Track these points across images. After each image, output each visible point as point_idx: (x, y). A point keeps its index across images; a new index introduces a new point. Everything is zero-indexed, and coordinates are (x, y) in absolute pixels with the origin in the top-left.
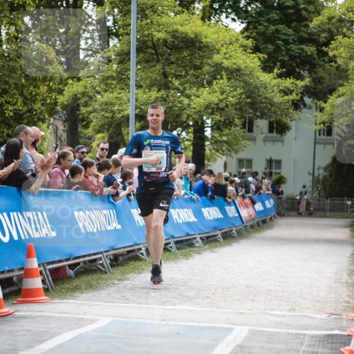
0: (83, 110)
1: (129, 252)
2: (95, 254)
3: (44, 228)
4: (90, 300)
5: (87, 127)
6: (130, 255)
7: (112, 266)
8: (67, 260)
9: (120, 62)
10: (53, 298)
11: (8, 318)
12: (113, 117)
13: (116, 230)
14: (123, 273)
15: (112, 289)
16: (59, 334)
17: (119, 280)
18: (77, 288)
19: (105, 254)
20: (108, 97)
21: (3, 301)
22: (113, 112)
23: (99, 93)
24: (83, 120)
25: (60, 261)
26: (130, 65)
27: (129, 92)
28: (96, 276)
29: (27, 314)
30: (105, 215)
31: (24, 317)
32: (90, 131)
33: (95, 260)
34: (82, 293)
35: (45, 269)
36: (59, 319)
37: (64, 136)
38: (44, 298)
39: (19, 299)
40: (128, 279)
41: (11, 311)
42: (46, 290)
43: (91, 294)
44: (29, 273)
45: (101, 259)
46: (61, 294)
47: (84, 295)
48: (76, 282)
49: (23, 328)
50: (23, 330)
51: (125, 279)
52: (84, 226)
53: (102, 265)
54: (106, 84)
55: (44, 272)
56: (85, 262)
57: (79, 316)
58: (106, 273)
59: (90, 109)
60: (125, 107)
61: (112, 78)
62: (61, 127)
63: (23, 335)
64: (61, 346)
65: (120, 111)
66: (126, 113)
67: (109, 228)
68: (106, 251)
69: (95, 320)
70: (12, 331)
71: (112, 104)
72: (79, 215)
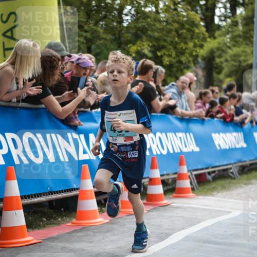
0: (218, 60)
1: (251, 165)
2: (226, 165)
3: (190, 144)
4: (224, 197)
5: (219, 73)
6: (253, 166)
7: (240, 174)
8: (207, 168)
10: (198, 195)
11: (167, 207)
12: (239, 66)
13: (242, 148)
14: (248, 179)
15: (240, 191)
16: (203, 220)
17: (246, 184)
18: (214, 189)
19: (234, 165)
20: (236, 50)
21: (163, 195)
22: (240, 62)
23: (229, 48)
24: (216, 68)
25: (202, 169)
28: (228, 181)
29: (180, 205)
31: (179, 208)
32: (221, 76)
33: (226, 170)
34: (218, 192)
35: (192, 174)
36: (204, 210)
37: (203, 80)
38: (192, 194)
39: (174, 195)
40: (252, 184)
41: (169, 203)
42: (193, 189)
43: (225, 193)
44: (181, 177)
45: (231, 169)
46: (203, 192)
47: (220, 194)
48: (214, 185)
49: (178, 215)
50: (178, 217)
51: (249, 184)
52: (219, 145)
53: (232, 173)
55: (191, 176)
56: (219, 171)
57: (218, 209)
58: (235, 179)
62: (201, 73)
63: (179, 220)
64: (206, 229)
67: (238, 146)
68: (235, 163)
69: (229, 212)
70: (171, 217)
71: (239, 56)
72: (215, 136)
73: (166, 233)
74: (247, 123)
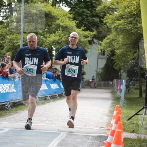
0: (1, 42)
1: (19, 101)
2: (4, 102)
4: (1, 121)
5: (2, 49)
6: (19, 103)
7: (11, 107)
12: (13, 45)
13: (13, 92)
14: (16, 110)
15: (11, 117)
17: (14, 113)
19: (9, 102)
20: (12, 36)
22: (14, 43)
23: (8, 35)
24: (1, 46)
27: (20, 35)
28: (4, 111)
30: (9, 86)
32: (4, 51)
33: (4, 105)
40: (18, 113)
43: (2, 119)
45: (7, 104)
51: (17, 113)
53: (7, 107)
54: (11, 32)
58: (9, 110)
59: (4, 41)
60: (18, 41)
65: (17, 43)
66: (19, 44)
67: (11, 91)
68: (9, 101)
69: (3, 130)
71: (13, 40)
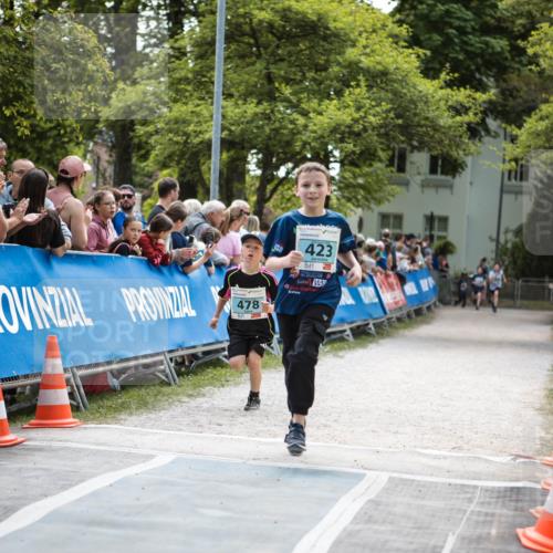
0: (140, 130)
1: (206, 353)
2: (151, 356)
3: (74, 312)
4: (143, 426)
5: (145, 157)
6: (208, 358)
7: (179, 374)
8: (109, 363)
9: (200, 57)
10: (86, 420)
11: (14, 450)
12: (186, 142)
13: (187, 319)
14: (196, 386)
15: (177, 410)
16: (92, 476)
17: (190, 396)
18: (124, 407)
19: (168, 356)
20: (180, 110)
21: (7, 423)
22: (187, 135)
24: (139, 147)
26: (214, 62)
27: (212, 104)
28: (153, 390)
29: (45, 444)
30: (171, 294)
31: (40, 449)
32: (149, 165)
33: (155, 364)
34: (131, 414)
35: (74, 375)
36: (96, 453)
37: (110, 171)
38: (71, 420)
39: (33, 421)
40: (204, 395)
41: (19, 440)
42: (76, 409)
43: (144, 416)
44: (48, 383)
45: (161, 363)
46: (98, 415)
47: (134, 418)
48: (123, 398)
49: (38, 466)
50: (35, 469)
51: (199, 395)
52: (136, 312)
53: (163, 371)
54: (177, 91)
55: (72, 380)
56: (136, 367)
57: (127, 450)
58: (169, 384)
59: (150, 128)
60: (204, 127)
61: (186, 80)
62: (105, 156)
63: (37, 477)
64: (95, 494)
65: (198, 133)
66: (207, 136)
67: (177, 315)
68: (170, 351)
69: (150, 457)
70: (20, 470)
71: (186, 122)
72: (129, 294)
73: (6, 508)
74: (198, 267)
